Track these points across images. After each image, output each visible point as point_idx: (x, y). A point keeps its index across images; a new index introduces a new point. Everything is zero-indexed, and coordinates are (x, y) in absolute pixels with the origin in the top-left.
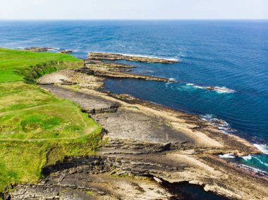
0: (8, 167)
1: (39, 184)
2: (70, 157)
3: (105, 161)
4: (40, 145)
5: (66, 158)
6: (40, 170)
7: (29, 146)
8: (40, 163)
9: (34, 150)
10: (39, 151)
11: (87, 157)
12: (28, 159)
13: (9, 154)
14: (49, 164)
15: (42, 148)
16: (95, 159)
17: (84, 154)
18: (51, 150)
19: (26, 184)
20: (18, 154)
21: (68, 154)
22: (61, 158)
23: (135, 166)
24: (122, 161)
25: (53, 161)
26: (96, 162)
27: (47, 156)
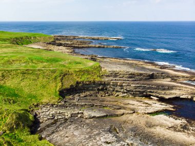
0: (26, 90)
1: (60, 104)
2: (80, 83)
3: (108, 87)
4: (54, 72)
5: (78, 83)
6: (58, 93)
7: (44, 73)
8: (56, 87)
9: (49, 76)
10: (53, 77)
11: (94, 82)
12: (44, 83)
13: (25, 80)
14: (64, 87)
15: (55, 75)
16: (101, 84)
17: (92, 80)
18: (64, 76)
19: (47, 104)
20: (34, 80)
21: (79, 80)
22: (73, 83)
23: (136, 88)
24: (124, 84)
25: (67, 85)
26: (100, 87)
27: (61, 81)
